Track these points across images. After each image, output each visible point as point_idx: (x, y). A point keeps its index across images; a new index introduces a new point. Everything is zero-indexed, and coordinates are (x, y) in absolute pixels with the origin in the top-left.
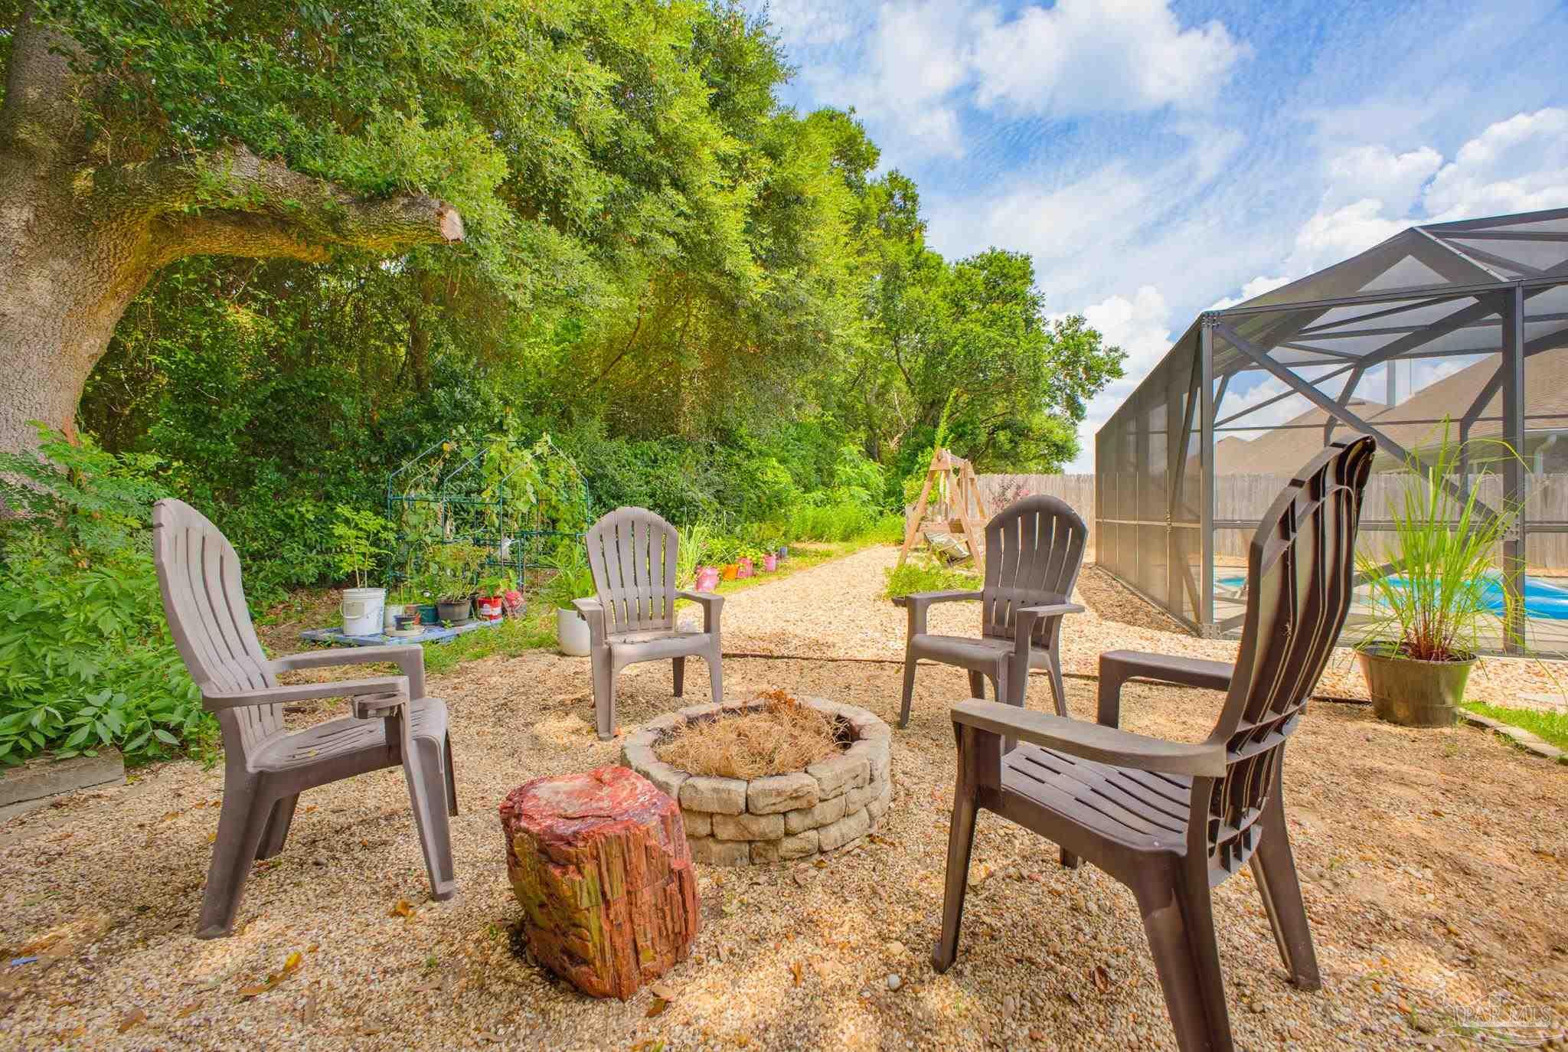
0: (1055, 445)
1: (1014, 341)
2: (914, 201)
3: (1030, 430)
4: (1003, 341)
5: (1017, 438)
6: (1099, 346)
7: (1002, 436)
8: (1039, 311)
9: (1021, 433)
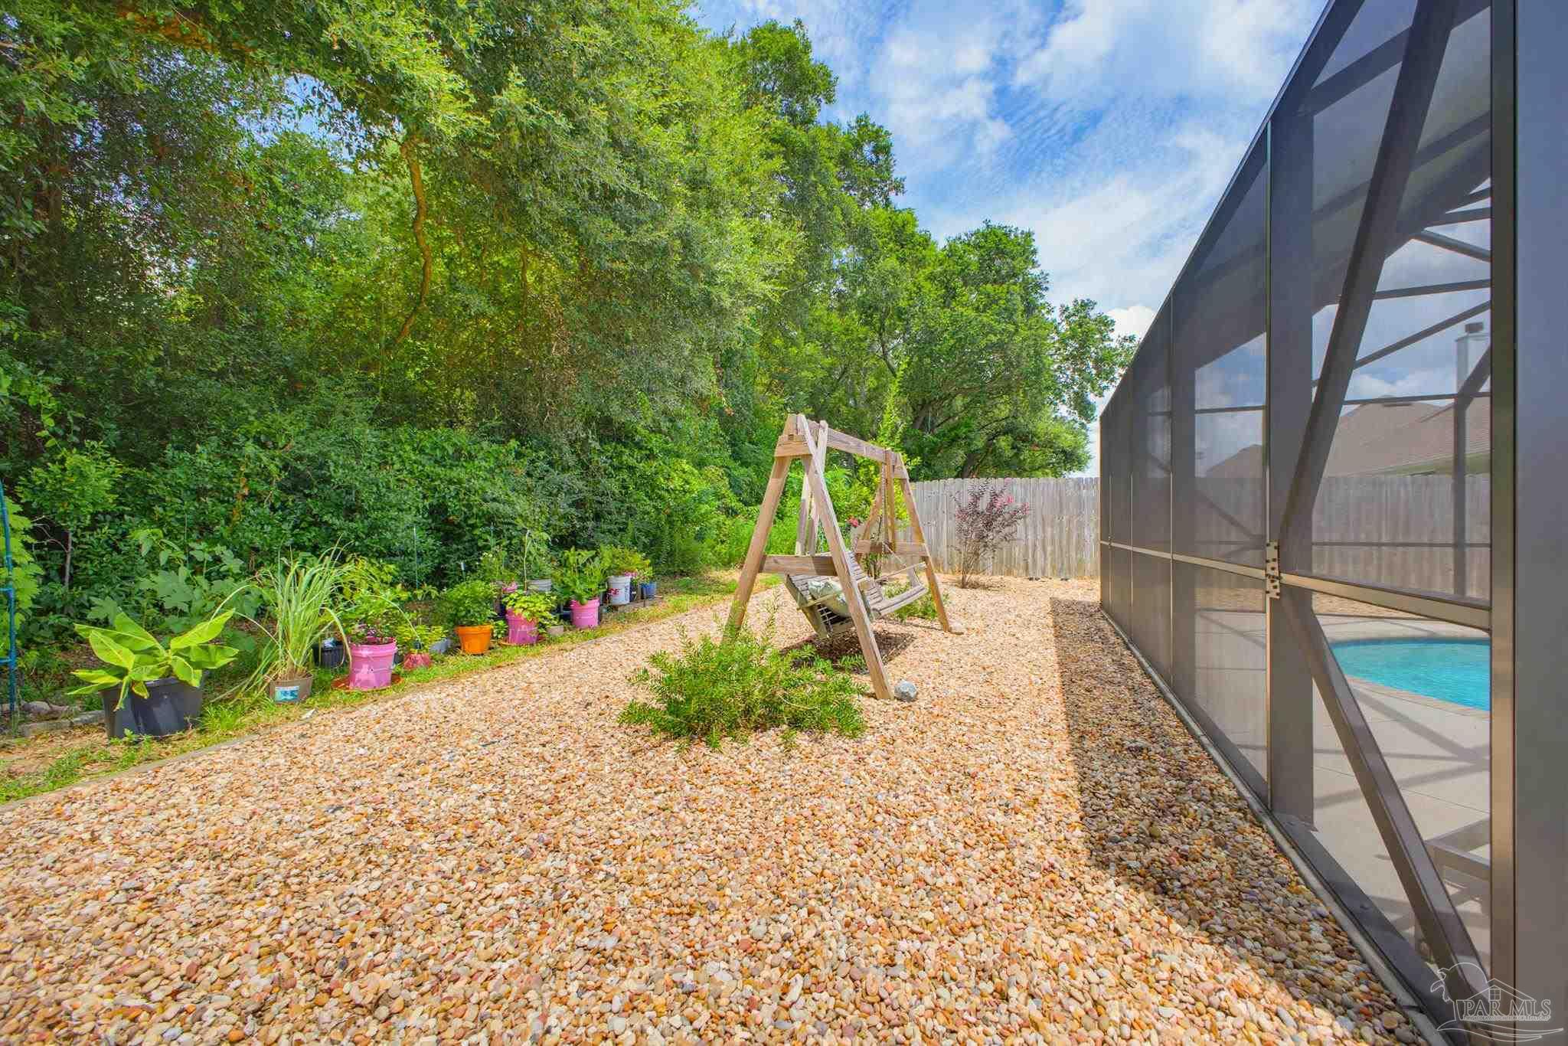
0: (1064, 452)
1: (1011, 328)
2: (887, 153)
3: (1034, 435)
4: (999, 327)
5: (1020, 444)
6: (1112, 335)
7: (1003, 443)
8: (1042, 296)
9: (1023, 438)
